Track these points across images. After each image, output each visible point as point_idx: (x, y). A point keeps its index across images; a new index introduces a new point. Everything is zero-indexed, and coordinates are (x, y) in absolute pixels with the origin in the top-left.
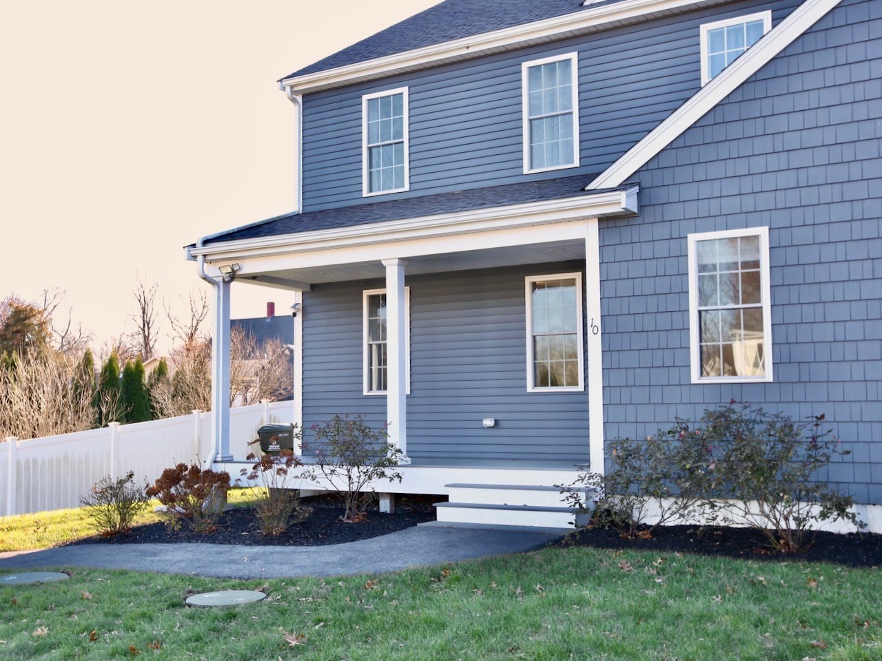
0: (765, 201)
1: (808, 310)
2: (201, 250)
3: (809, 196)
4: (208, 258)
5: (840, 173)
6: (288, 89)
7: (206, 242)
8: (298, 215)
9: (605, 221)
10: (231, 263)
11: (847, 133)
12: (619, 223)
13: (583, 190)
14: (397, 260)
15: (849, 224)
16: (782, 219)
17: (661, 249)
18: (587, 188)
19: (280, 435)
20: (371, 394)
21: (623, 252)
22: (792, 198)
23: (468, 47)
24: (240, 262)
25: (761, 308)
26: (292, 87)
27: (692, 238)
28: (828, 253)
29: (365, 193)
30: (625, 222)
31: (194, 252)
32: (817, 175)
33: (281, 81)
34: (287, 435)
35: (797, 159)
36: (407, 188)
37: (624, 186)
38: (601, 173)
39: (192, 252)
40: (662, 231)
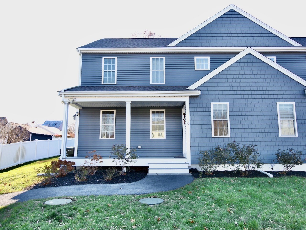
0: (228, 97)
1: (237, 121)
2: (63, 93)
3: (237, 97)
4: (65, 96)
5: (243, 93)
6: (79, 51)
7: (65, 91)
8: (79, 87)
9: (191, 97)
10: (73, 98)
11: (244, 84)
12: (194, 98)
13: (186, 89)
14: (131, 102)
15: (245, 104)
16: (232, 101)
17: (205, 105)
18: (187, 89)
19: (69, 151)
20: (102, 139)
21: (195, 105)
22: (234, 97)
23: (137, 50)
24: (76, 98)
25: (227, 120)
26: (81, 51)
27: (212, 103)
28: (241, 109)
29: (102, 83)
30: (196, 98)
31: (61, 93)
32: (238, 92)
33: (78, 48)
34: (71, 150)
35: (235, 88)
36: (116, 83)
37: (196, 89)
38: (189, 86)
39: (60, 93)
40: (205, 101)
